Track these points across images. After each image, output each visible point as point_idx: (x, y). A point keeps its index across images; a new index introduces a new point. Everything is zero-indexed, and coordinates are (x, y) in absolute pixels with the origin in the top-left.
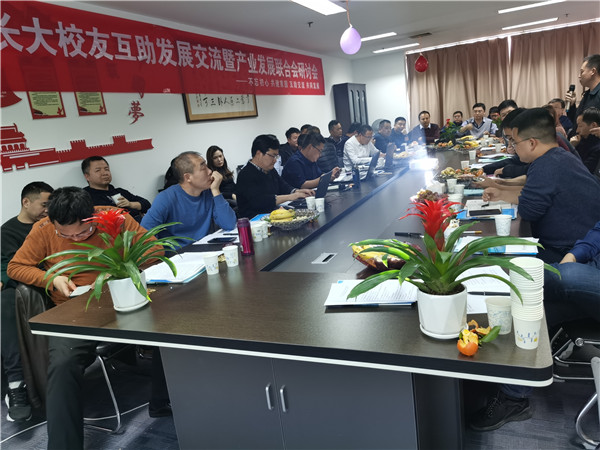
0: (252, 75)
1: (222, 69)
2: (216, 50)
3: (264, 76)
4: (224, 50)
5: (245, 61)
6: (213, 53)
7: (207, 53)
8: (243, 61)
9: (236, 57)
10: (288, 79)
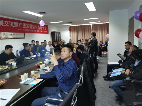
0: (24, 28)
1: (13, 26)
2: (12, 22)
3: (28, 29)
4: (14, 22)
5: (22, 25)
6: (11, 23)
7: (9, 23)
8: (21, 25)
9: (19, 24)
10: (37, 30)
